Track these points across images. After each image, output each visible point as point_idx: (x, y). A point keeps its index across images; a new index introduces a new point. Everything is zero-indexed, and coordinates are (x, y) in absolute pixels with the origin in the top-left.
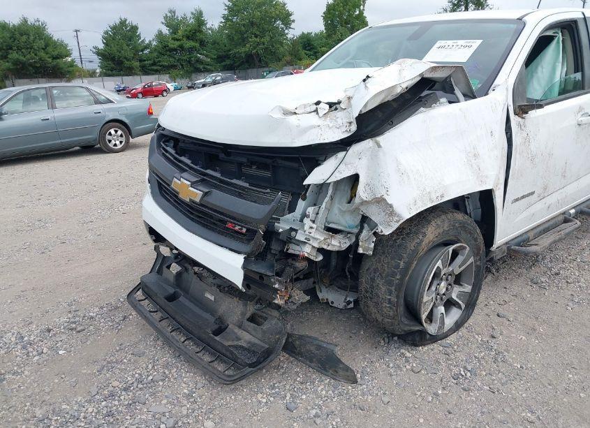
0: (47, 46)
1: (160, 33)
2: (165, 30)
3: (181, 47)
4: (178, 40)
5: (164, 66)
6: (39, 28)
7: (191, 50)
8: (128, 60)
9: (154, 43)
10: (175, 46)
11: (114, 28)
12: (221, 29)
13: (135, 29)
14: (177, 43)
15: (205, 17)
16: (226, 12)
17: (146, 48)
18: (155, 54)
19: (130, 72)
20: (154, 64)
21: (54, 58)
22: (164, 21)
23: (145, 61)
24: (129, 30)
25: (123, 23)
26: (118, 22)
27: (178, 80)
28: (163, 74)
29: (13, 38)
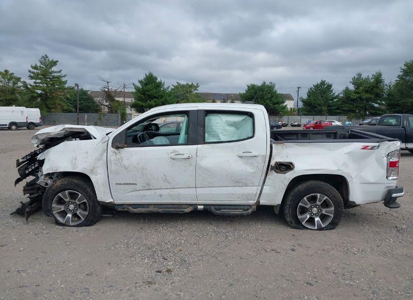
0: (272, 96)
1: (347, 89)
2: (352, 87)
3: (360, 98)
4: (358, 93)
5: (344, 110)
6: (271, 87)
7: (368, 100)
8: (320, 105)
9: (342, 95)
10: (356, 97)
11: (317, 86)
12: (397, 85)
13: (330, 86)
14: (357, 95)
15: (383, 77)
16: (402, 73)
17: (335, 98)
18: (339, 103)
19: (320, 113)
20: (338, 109)
21: (274, 104)
22: (352, 81)
23: (332, 106)
24: (326, 87)
25: (323, 83)
26: (319, 82)
27: (353, 120)
28: (343, 115)
29: (255, 93)
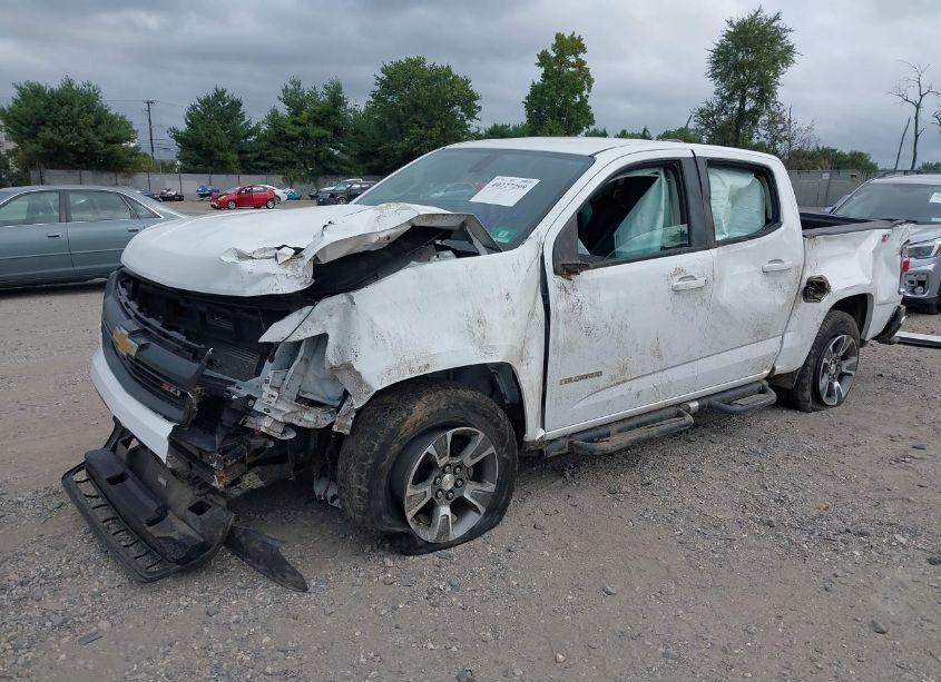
0: (99, 122)
1: (275, 113)
2: (283, 110)
3: (305, 136)
4: (300, 125)
5: (276, 163)
6: (88, 95)
7: (321, 140)
8: (221, 150)
9: (264, 127)
10: (296, 134)
11: (206, 102)
12: (370, 111)
13: (236, 104)
14: (299, 129)
15: (346, 93)
16: (378, 88)
17: (251, 133)
18: (264, 144)
19: (222, 167)
20: (261, 158)
21: (109, 142)
22: (282, 96)
23: (247, 152)
24: (228, 107)
25: (219, 95)
26: (211, 94)
27: (296, 184)
28: (273, 174)
29: (49, 108)
